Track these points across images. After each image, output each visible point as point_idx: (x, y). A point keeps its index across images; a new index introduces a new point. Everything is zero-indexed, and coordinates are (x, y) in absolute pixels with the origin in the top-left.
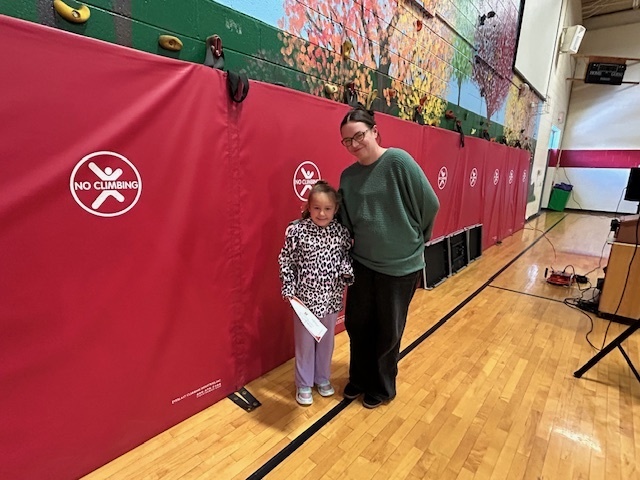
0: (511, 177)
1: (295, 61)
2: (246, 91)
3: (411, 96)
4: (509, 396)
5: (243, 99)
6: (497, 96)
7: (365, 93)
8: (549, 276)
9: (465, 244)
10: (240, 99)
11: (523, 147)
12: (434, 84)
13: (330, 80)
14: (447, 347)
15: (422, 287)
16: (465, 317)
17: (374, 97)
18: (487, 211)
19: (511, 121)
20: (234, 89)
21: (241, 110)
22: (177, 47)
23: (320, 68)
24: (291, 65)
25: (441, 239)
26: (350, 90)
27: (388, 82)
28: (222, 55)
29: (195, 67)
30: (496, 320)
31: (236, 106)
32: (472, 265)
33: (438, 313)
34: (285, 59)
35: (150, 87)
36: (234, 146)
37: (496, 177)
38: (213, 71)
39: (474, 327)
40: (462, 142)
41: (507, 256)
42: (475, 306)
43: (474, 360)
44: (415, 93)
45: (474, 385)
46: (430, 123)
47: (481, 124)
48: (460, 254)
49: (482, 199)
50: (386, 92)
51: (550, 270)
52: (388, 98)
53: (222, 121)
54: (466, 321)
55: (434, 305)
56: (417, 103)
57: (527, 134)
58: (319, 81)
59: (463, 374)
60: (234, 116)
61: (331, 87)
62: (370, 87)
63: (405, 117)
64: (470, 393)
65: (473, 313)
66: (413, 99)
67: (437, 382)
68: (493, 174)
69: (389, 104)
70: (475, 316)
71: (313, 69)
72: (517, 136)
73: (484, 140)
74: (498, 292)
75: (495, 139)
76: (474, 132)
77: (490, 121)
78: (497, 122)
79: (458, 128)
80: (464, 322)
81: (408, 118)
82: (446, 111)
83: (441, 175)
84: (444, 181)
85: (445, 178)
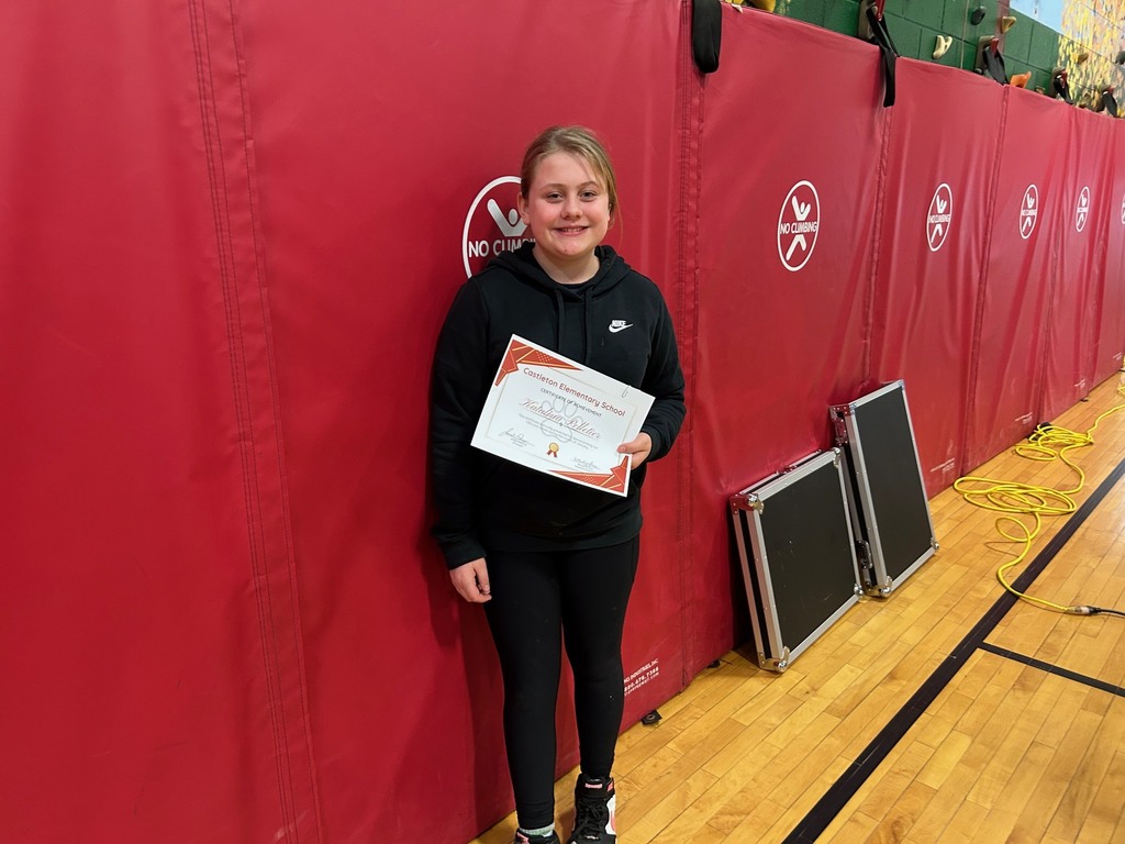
0: (1083, 209)
19: (1085, 17)
37: (1029, 213)
42: (914, 787)
47: (976, 17)
55: (735, 775)
68: (1019, 203)
72: (1104, 72)
73: (987, 80)
74: (1021, 684)
75: (1027, 76)
76: (944, 45)
77: (1009, 12)
78: (1035, 17)
79: (875, 29)
83: (790, 217)
84: (809, 236)
85: (814, 227)
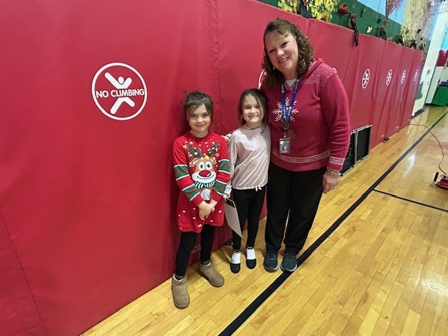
0: (403, 77)
8: (439, 180)
9: (353, 145)
11: (417, 47)
19: (409, 19)
32: (359, 165)
37: (389, 78)
40: (355, 41)
41: (394, 154)
42: (358, 219)
46: (320, 17)
47: (379, 21)
49: (373, 101)
51: (441, 174)
54: (345, 241)
57: (423, 34)
63: (286, 8)
65: (354, 229)
68: (386, 75)
70: (356, 235)
72: (413, 36)
73: (381, 39)
74: (384, 199)
75: (391, 38)
76: (370, 30)
77: (388, 19)
78: (395, 20)
79: (353, 25)
80: (343, 242)
81: (291, 10)
82: (339, 5)
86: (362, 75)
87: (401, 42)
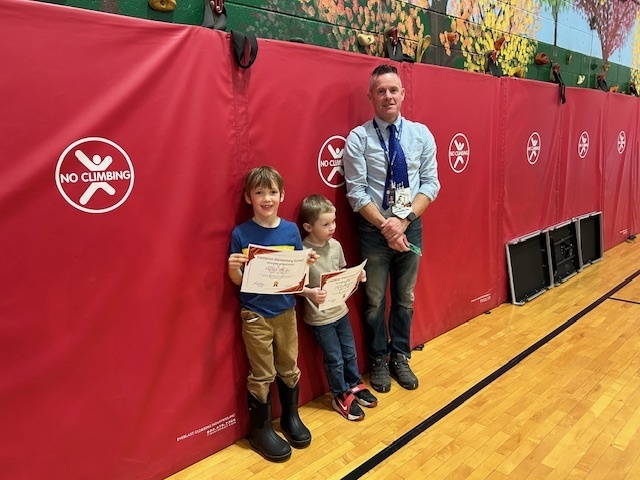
1: (316, 9)
2: (254, 53)
3: (480, 40)
4: (626, 444)
5: (250, 64)
6: (618, 26)
7: (414, 41)
9: (574, 240)
10: (247, 64)
12: (515, 18)
13: (364, 28)
14: (539, 380)
15: (509, 300)
16: (570, 341)
17: (426, 45)
18: (608, 193)
20: (239, 52)
21: (249, 78)
22: (170, 7)
23: (349, 15)
24: (312, 14)
25: (538, 233)
26: (392, 39)
27: (446, 23)
28: (224, 12)
29: (191, 30)
30: (617, 344)
31: (243, 73)
32: (585, 270)
33: (531, 336)
34: (304, 8)
35: (139, 58)
36: (242, 122)
37: (622, 142)
38: (214, 32)
39: (583, 353)
40: (562, 97)
42: (587, 327)
43: (578, 396)
44: (487, 35)
45: (576, 428)
46: (512, 74)
47: (594, 67)
48: (567, 254)
49: (600, 176)
50: (443, 37)
52: (447, 45)
53: (228, 92)
54: (571, 346)
55: (526, 325)
56: (490, 47)
58: (350, 32)
59: (560, 415)
60: (241, 87)
61: (366, 38)
62: (420, 33)
63: (473, 68)
64: (568, 438)
65: (582, 335)
66: (484, 43)
67: (522, 423)
68: (616, 138)
69: (448, 52)
70: (585, 341)
71: (341, 18)
73: (599, 91)
74: (624, 306)
75: (617, 88)
76: (581, 80)
77: (607, 63)
78: (619, 63)
79: (556, 77)
80: (568, 347)
81: (478, 69)
82: (535, 55)
83: (531, 145)
84: (537, 152)
85: (538, 148)
86: (577, 140)
87: (635, 92)
